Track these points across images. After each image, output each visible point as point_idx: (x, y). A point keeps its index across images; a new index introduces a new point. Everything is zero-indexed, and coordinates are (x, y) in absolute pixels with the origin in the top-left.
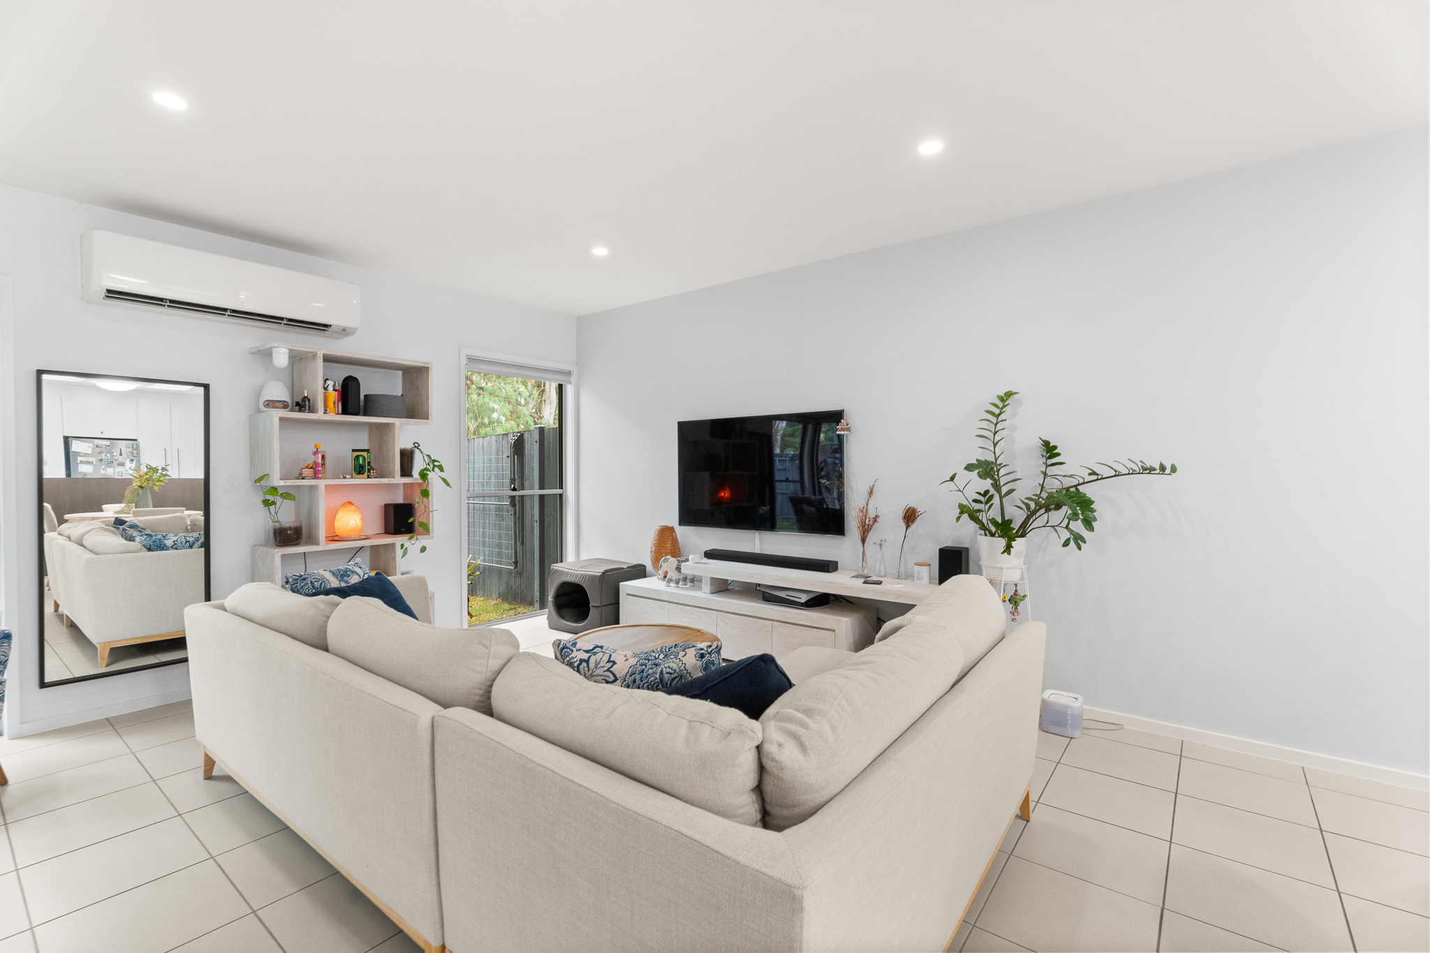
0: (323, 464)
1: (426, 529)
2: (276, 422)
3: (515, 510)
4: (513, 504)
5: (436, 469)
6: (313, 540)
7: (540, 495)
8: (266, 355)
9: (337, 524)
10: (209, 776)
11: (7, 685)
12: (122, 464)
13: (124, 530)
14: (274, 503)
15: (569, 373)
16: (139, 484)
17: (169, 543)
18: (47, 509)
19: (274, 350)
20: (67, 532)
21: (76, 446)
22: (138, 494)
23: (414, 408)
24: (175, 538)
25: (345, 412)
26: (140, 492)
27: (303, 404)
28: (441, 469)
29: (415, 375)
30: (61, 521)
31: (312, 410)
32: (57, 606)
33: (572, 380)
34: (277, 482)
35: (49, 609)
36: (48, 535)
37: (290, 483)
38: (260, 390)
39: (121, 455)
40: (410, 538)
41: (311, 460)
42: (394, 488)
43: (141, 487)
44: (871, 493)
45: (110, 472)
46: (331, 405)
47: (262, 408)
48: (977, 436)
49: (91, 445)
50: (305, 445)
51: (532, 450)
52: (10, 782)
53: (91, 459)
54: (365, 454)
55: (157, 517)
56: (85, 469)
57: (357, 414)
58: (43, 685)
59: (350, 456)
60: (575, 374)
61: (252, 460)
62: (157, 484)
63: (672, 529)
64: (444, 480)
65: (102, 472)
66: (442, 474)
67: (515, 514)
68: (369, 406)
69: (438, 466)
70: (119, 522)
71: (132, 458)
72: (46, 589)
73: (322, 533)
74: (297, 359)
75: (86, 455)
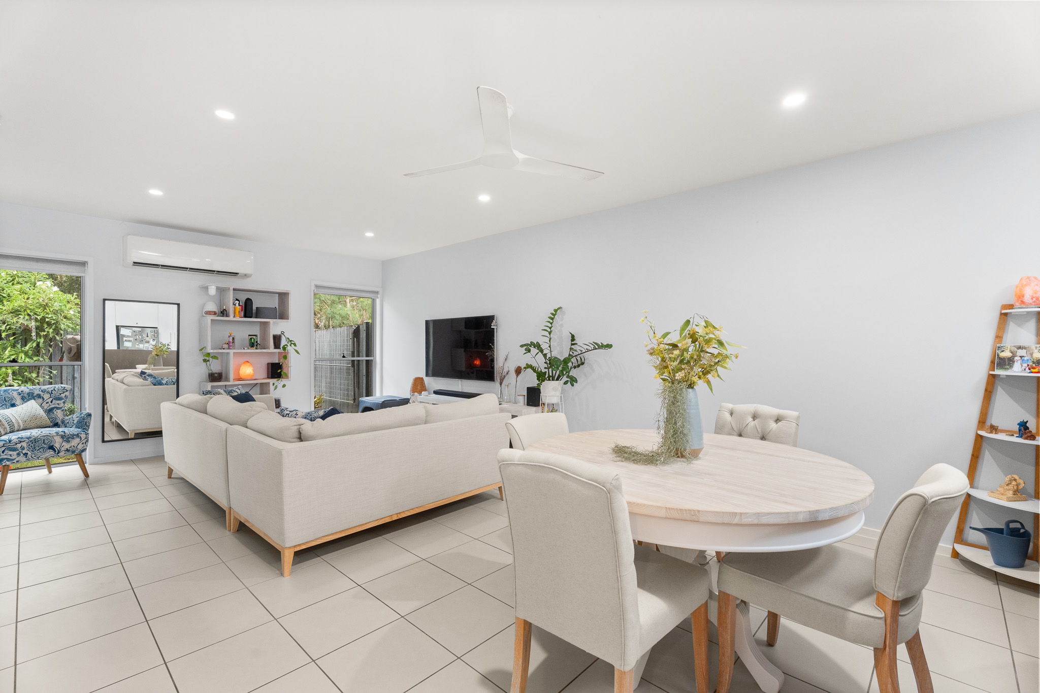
0: (233, 342)
1: (287, 377)
2: (209, 321)
3: (354, 369)
4: (353, 366)
5: (292, 345)
6: (227, 380)
7: (366, 360)
8: (206, 288)
9: (241, 372)
10: (170, 477)
11: (90, 435)
12: (148, 342)
13: (145, 377)
14: (209, 361)
15: (377, 293)
16: (156, 353)
17: (164, 382)
18: (107, 367)
19: (209, 287)
20: (116, 378)
21: (123, 331)
22: (155, 359)
23: (282, 315)
24: (167, 380)
25: (245, 316)
26: (156, 358)
27: (224, 313)
28: (295, 345)
29: (283, 297)
30: (114, 372)
31: (227, 316)
32: (111, 417)
33: (379, 296)
34: (210, 350)
35: (107, 419)
36: (107, 379)
37: (215, 351)
38: (204, 305)
39: (147, 336)
40: (278, 380)
41: (227, 339)
42: (271, 354)
43: (157, 355)
44: (506, 360)
45: (141, 346)
46: (237, 313)
47: (204, 315)
48: (542, 330)
49: (131, 331)
50: (225, 332)
51: (363, 335)
52: (90, 477)
53: (131, 339)
54: (254, 337)
55: (163, 371)
56: (127, 345)
57: (251, 317)
58: (103, 441)
59: (248, 338)
60: (381, 293)
61: (200, 340)
62: (166, 353)
63: (422, 379)
64: (296, 351)
65: (137, 346)
66: (295, 348)
67: (354, 371)
68: (259, 313)
69: (293, 344)
70: (143, 373)
71: (154, 338)
72: (106, 411)
73: (232, 376)
74: (221, 291)
75: (128, 336)
